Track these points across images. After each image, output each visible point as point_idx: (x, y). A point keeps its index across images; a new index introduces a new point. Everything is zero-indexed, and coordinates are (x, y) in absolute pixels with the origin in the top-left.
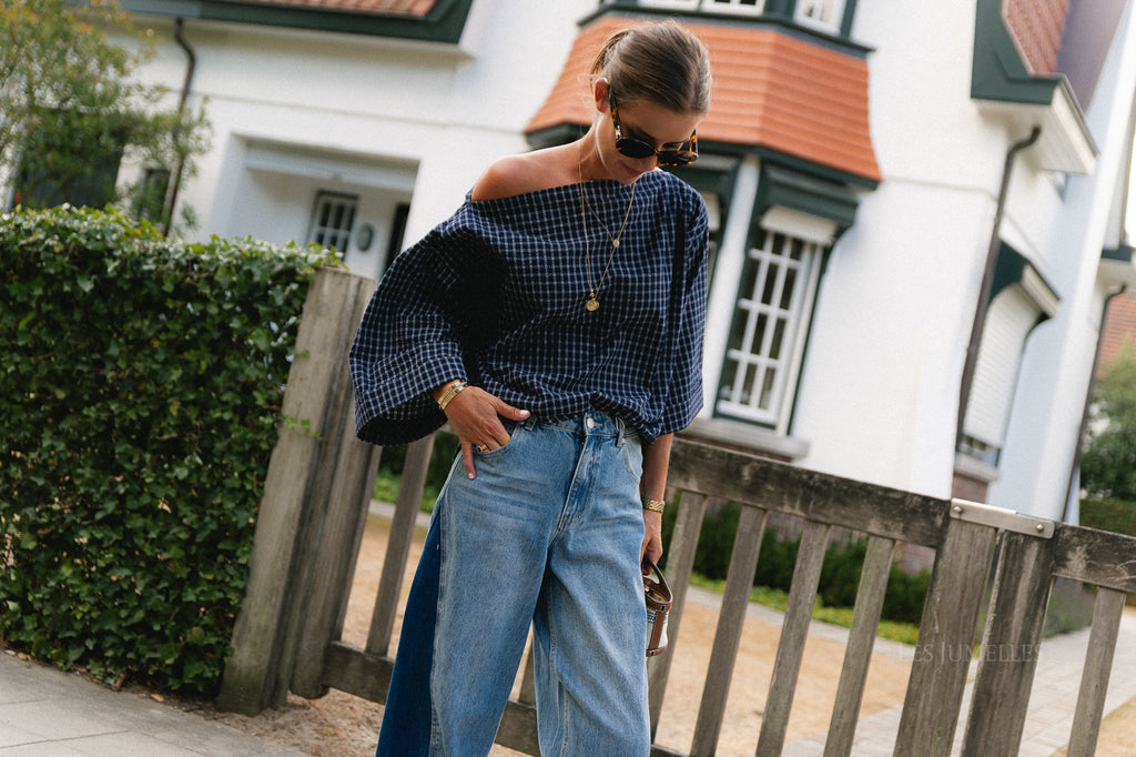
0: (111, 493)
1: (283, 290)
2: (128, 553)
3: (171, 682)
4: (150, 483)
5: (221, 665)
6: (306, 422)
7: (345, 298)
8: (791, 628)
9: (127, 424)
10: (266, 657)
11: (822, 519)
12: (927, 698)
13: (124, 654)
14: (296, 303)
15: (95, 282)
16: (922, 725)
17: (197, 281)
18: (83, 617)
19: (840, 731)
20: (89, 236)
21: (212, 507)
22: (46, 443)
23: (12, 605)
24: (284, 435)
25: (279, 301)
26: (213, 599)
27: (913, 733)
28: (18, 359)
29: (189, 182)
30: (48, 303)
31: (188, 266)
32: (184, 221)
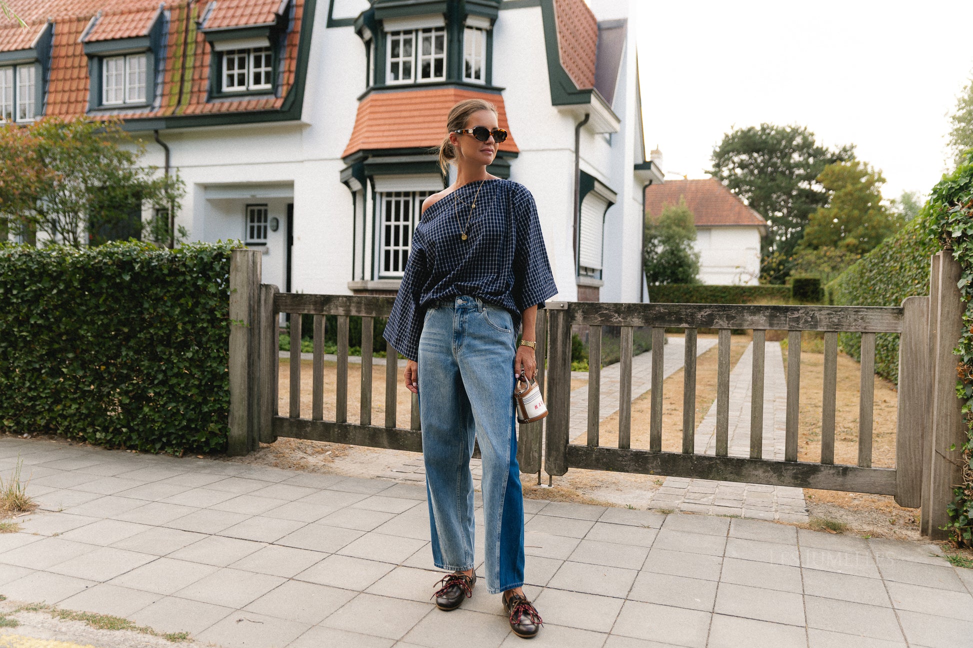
0: (159, 370)
1: (219, 264)
2: (174, 396)
3: (205, 449)
4: (176, 362)
5: (226, 436)
6: (242, 321)
7: (248, 261)
9: (160, 337)
10: (245, 429)
13: (181, 441)
14: (226, 268)
15: (131, 275)
17: (179, 266)
18: (158, 428)
20: (123, 254)
21: (207, 367)
22: (124, 353)
23: (124, 430)
24: (232, 328)
25: (218, 269)
26: (216, 408)
28: (102, 317)
29: (178, 213)
30: (111, 289)
31: (173, 260)
32: (181, 235)
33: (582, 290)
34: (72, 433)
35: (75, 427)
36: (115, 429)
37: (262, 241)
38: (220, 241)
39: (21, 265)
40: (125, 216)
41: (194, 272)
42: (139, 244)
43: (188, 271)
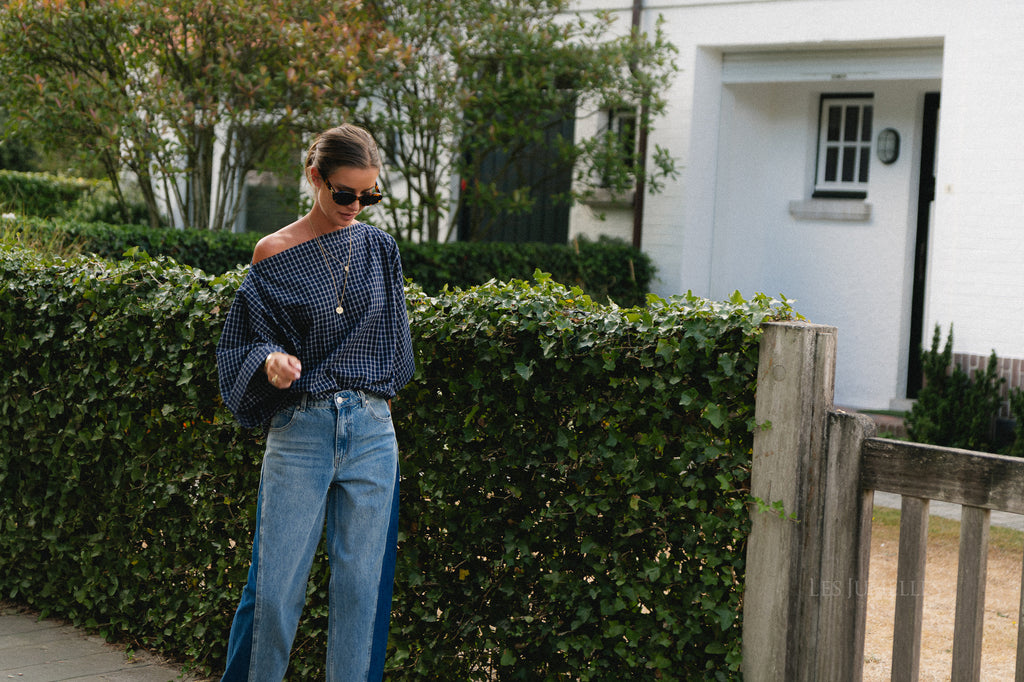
0: (583, 600)
1: (731, 357)
4: (622, 586)
6: (779, 504)
7: (802, 356)
9: (589, 521)
14: (749, 368)
15: (533, 368)
17: (639, 355)
20: (519, 316)
21: (691, 608)
22: (510, 549)
24: (757, 518)
25: (729, 371)
28: (468, 458)
29: (657, 121)
30: (489, 395)
32: (660, 170)
37: (855, 186)
38: (736, 299)
40: (538, 135)
41: (673, 374)
42: (555, 290)
43: (660, 370)
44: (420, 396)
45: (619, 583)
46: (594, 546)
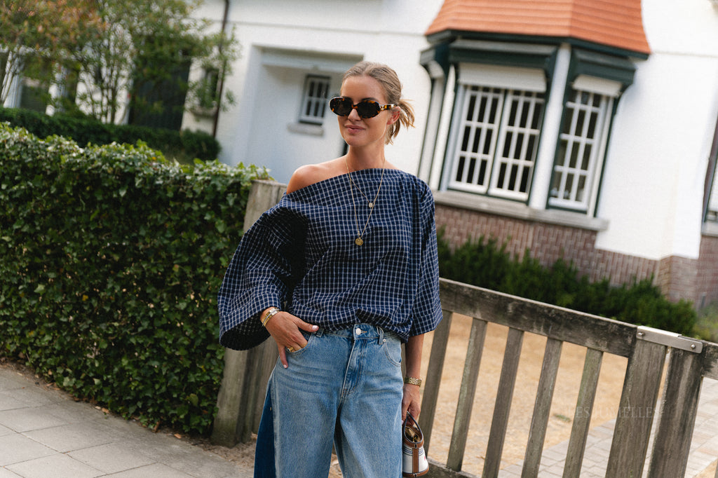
0: (145, 317)
1: (233, 196)
2: (159, 354)
3: (184, 428)
4: (167, 312)
5: (212, 419)
7: (270, 200)
8: (540, 405)
10: (236, 414)
11: (557, 338)
12: (624, 451)
13: (159, 411)
14: (243, 203)
15: (129, 191)
16: (621, 468)
17: (186, 191)
18: (135, 389)
19: (571, 469)
20: (126, 164)
21: (202, 325)
22: (110, 286)
23: (96, 381)
25: (231, 202)
26: (204, 380)
27: (616, 472)
28: (92, 236)
29: (229, 77)
30: (106, 204)
31: (180, 181)
32: (228, 101)
33: (707, 240)
34: (41, 368)
35: (45, 363)
36: (87, 377)
37: (318, 119)
38: (241, 166)
39: (14, 156)
40: (168, 76)
41: (203, 202)
42: (147, 152)
43: (197, 200)
44: (69, 202)
45: (165, 310)
46: (154, 289)
